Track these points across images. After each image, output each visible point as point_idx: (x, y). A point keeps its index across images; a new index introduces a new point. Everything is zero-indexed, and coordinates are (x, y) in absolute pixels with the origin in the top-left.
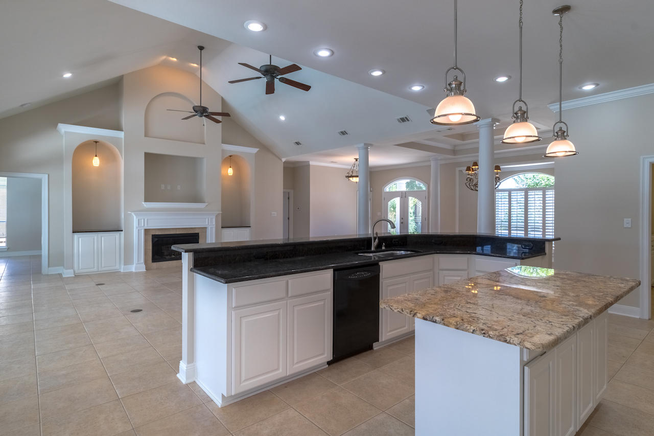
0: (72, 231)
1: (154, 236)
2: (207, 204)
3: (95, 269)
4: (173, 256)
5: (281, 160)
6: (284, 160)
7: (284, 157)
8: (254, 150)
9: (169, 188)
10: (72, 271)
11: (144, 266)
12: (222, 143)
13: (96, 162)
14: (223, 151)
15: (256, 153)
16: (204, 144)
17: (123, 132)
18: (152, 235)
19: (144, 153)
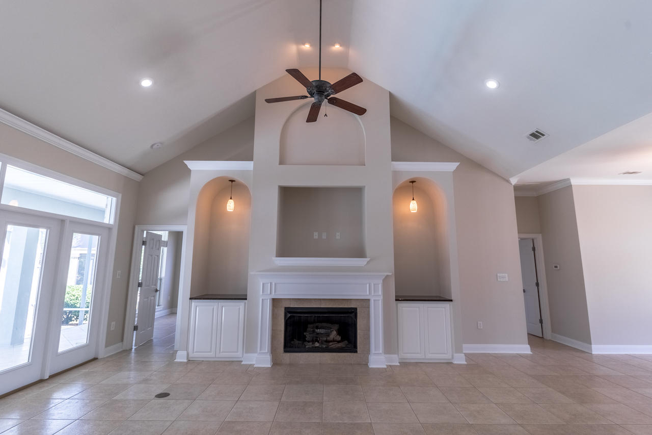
0: (189, 297)
1: (288, 310)
2: (368, 259)
3: (212, 354)
4: (317, 344)
5: (508, 181)
6: (514, 181)
7: (512, 176)
8: (452, 166)
9: (324, 236)
10: (185, 353)
11: (268, 357)
12: (392, 160)
13: (231, 205)
14: (396, 174)
15: (454, 172)
16: (365, 165)
17: (253, 162)
18: (285, 308)
19: (277, 187)
